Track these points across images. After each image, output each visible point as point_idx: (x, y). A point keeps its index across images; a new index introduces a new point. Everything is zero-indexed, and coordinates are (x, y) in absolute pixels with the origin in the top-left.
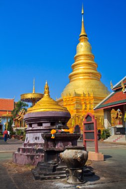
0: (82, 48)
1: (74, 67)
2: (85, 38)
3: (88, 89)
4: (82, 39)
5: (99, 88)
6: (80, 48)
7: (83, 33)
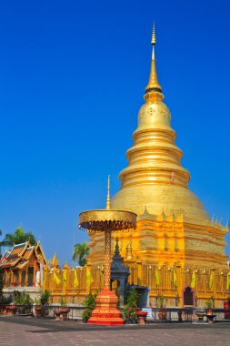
0: (153, 115)
1: (132, 154)
2: (157, 95)
3: (170, 206)
4: (153, 95)
5: (191, 205)
6: (147, 115)
7: (153, 84)
